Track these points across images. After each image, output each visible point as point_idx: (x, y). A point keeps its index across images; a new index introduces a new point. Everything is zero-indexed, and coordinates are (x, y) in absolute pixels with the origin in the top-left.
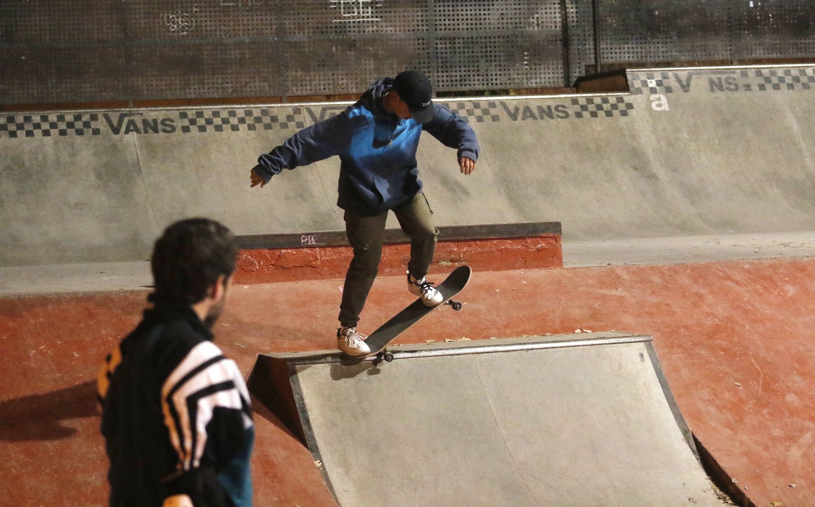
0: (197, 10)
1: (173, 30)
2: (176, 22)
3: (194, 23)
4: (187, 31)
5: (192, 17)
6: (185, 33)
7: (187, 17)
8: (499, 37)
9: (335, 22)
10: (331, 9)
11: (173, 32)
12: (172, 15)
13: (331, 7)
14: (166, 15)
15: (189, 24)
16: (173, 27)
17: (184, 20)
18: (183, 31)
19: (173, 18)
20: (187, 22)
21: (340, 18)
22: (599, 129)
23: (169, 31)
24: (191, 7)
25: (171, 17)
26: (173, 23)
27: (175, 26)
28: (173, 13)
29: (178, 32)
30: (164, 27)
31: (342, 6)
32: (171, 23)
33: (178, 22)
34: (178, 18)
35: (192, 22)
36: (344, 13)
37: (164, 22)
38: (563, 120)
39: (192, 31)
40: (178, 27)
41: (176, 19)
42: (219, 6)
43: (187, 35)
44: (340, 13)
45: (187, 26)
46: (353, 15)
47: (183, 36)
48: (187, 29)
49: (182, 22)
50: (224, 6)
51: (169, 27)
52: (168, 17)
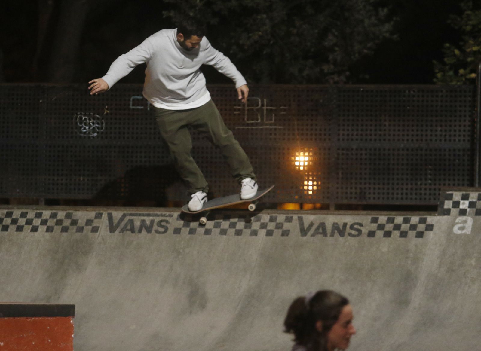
0: (108, 112)
1: (85, 131)
2: (88, 123)
3: (104, 125)
4: (98, 133)
5: (103, 119)
6: (95, 134)
7: (98, 118)
8: (403, 150)
9: (239, 129)
10: (235, 115)
11: (85, 133)
12: (84, 116)
13: (235, 113)
14: (79, 116)
15: (100, 126)
16: (85, 129)
17: (95, 121)
18: (94, 133)
19: (85, 119)
20: (98, 124)
21: (243, 125)
22: (385, 250)
23: (81, 132)
24: (103, 109)
25: (83, 118)
26: (85, 124)
27: (87, 128)
28: (85, 115)
29: (89, 133)
30: (76, 128)
31: (246, 112)
32: (83, 124)
33: (89, 123)
34: (90, 119)
35: (102, 123)
36: (248, 120)
37: (77, 123)
38: (353, 238)
39: (102, 133)
40: (89, 128)
41: (88, 121)
42: (129, 109)
43: (97, 137)
44: (244, 119)
45: (98, 128)
46: (256, 121)
47: (93, 137)
48: (97, 130)
49: (93, 123)
50: (133, 109)
51: (81, 127)
52: (81, 118)
